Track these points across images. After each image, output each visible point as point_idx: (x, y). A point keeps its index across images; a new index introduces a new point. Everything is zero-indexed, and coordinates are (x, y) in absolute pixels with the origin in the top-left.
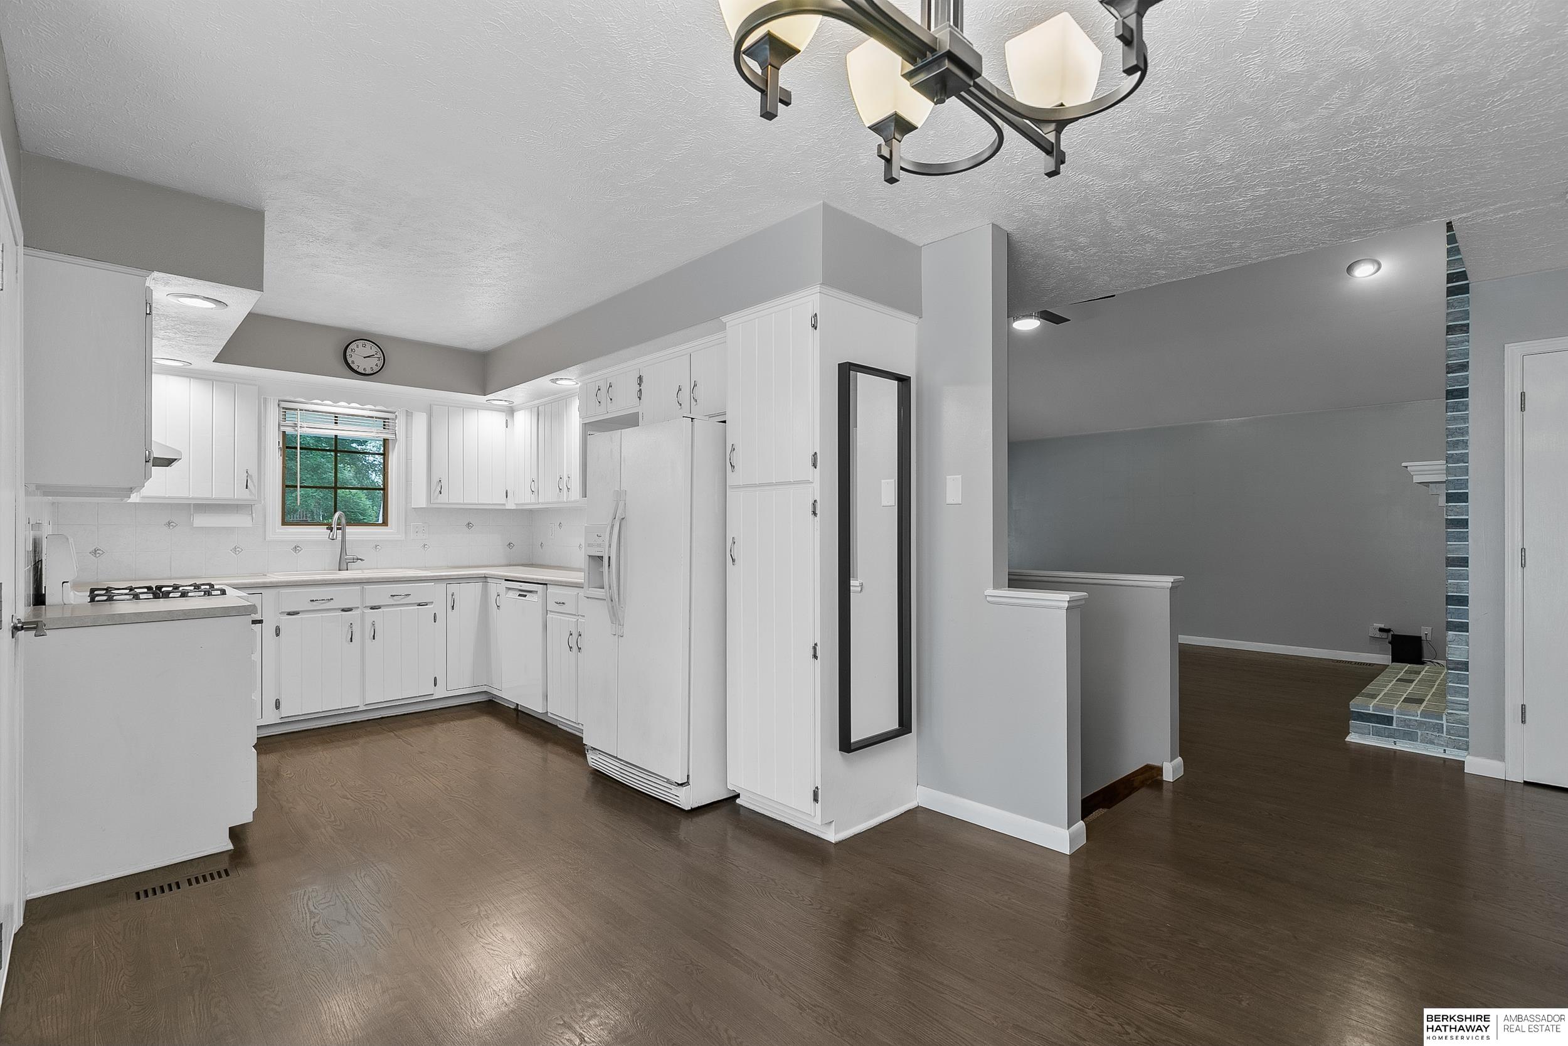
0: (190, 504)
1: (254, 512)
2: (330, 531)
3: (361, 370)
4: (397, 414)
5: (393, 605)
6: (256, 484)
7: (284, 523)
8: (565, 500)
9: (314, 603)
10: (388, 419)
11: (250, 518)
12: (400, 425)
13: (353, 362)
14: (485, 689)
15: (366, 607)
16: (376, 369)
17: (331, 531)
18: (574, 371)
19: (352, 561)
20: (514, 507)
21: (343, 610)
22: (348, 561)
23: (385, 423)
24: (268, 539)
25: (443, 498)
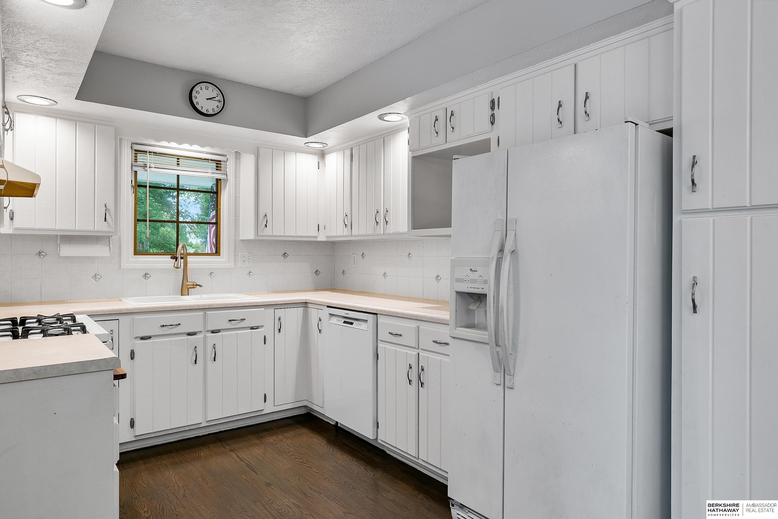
0: (57, 236)
1: (111, 243)
2: (174, 260)
3: (204, 111)
4: (228, 157)
5: (230, 329)
6: (113, 217)
7: (136, 253)
8: (382, 233)
9: (164, 328)
10: (220, 161)
11: (108, 248)
12: (230, 167)
13: (197, 103)
14: (305, 403)
15: (208, 331)
16: (217, 110)
17: (176, 260)
18: (402, 106)
19: (192, 287)
20: (324, 239)
21: (189, 334)
22: (189, 287)
23: (218, 165)
24: (122, 267)
25: (268, 231)
